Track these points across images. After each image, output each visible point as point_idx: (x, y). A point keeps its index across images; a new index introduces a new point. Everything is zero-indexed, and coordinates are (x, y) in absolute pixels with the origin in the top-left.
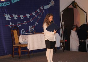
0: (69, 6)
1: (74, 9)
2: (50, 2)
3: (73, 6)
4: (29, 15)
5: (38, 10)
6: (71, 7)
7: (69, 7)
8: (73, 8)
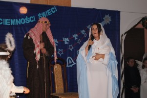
0: (136, 25)
1: (145, 30)
2: (104, 18)
3: (143, 25)
4: (67, 39)
5: (84, 31)
6: (140, 26)
7: (137, 27)
8: (143, 29)
